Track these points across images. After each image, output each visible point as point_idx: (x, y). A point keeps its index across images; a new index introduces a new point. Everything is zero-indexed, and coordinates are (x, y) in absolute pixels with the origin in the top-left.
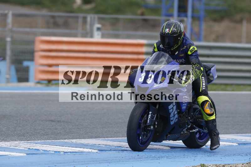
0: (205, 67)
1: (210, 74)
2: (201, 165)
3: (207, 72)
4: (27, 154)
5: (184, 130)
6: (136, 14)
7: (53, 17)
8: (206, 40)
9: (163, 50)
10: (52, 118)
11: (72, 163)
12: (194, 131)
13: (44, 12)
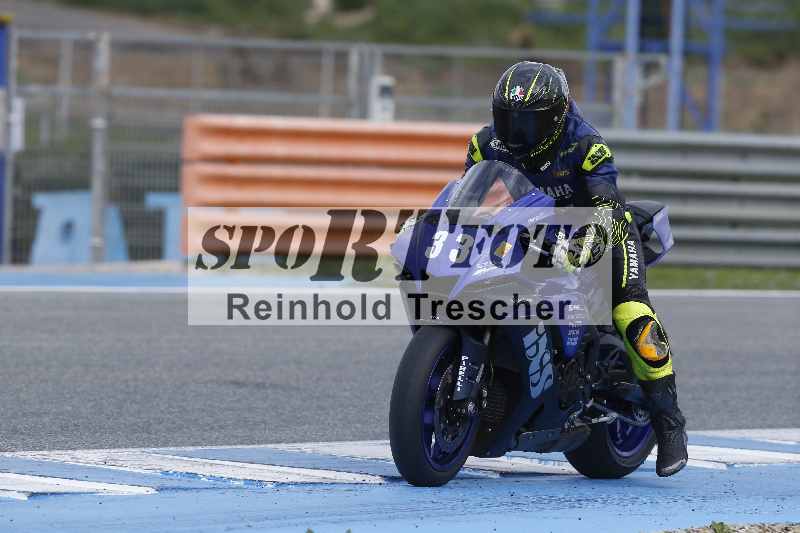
0: (636, 212)
1: (651, 233)
2: (713, 527)
3: (642, 229)
4: (160, 489)
5: (572, 417)
6: (505, 43)
7: (241, 52)
8: (730, 127)
9: (501, 157)
10: (239, 376)
11: (304, 520)
12: (605, 419)
13: (214, 36)
